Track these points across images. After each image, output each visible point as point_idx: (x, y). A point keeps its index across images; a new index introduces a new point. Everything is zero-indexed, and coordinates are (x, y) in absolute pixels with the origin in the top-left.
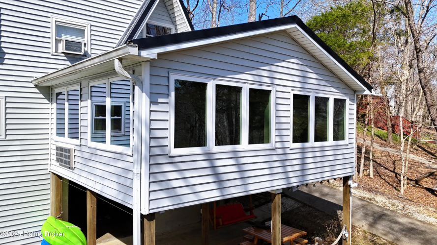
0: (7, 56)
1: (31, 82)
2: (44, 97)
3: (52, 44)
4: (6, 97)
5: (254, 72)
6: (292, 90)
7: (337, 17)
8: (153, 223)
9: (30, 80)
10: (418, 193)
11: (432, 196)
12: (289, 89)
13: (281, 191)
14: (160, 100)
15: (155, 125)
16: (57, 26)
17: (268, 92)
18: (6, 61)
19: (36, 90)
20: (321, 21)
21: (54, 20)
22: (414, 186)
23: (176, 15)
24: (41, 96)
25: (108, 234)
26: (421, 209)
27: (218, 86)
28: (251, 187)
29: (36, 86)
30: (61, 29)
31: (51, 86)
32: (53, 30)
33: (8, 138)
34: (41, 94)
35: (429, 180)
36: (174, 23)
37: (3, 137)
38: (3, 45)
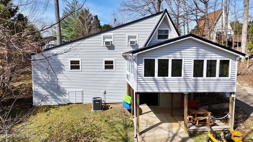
3: (127, 43)
4: (115, 59)
5: (174, 54)
6: (193, 58)
8: (139, 95)
9: (121, 54)
12: (192, 58)
13: (188, 93)
14: (140, 64)
15: (138, 71)
16: (128, 37)
17: (181, 60)
18: (115, 49)
19: (123, 57)
21: (127, 35)
25: (145, 104)
27: (159, 60)
28: (171, 90)
29: (123, 56)
30: (129, 37)
32: (127, 38)
36: (170, 27)
37: (114, 70)
38: (115, 45)
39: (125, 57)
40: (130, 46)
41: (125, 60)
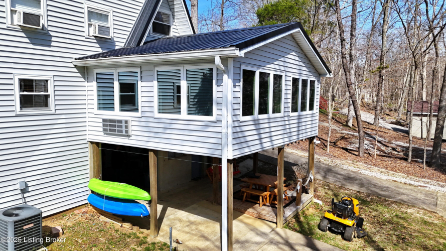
0: (53, 39)
1: (72, 63)
2: (81, 76)
3: (85, 28)
4: (54, 76)
6: (292, 75)
7: (286, 8)
9: (70, 60)
10: (338, 152)
11: (347, 153)
16: (89, 12)
18: (53, 44)
19: (75, 70)
20: (272, 10)
21: (86, 6)
22: (334, 147)
23: (175, 3)
24: (79, 75)
26: (343, 162)
29: (76, 66)
31: (87, 66)
32: (86, 15)
33: (58, 112)
34: (79, 74)
35: (342, 142)
36: (172, 9)
37: (53, 112)
38: (50, 28)
39: (84, 71)
40: (95, 41)
41: (82, 79)
